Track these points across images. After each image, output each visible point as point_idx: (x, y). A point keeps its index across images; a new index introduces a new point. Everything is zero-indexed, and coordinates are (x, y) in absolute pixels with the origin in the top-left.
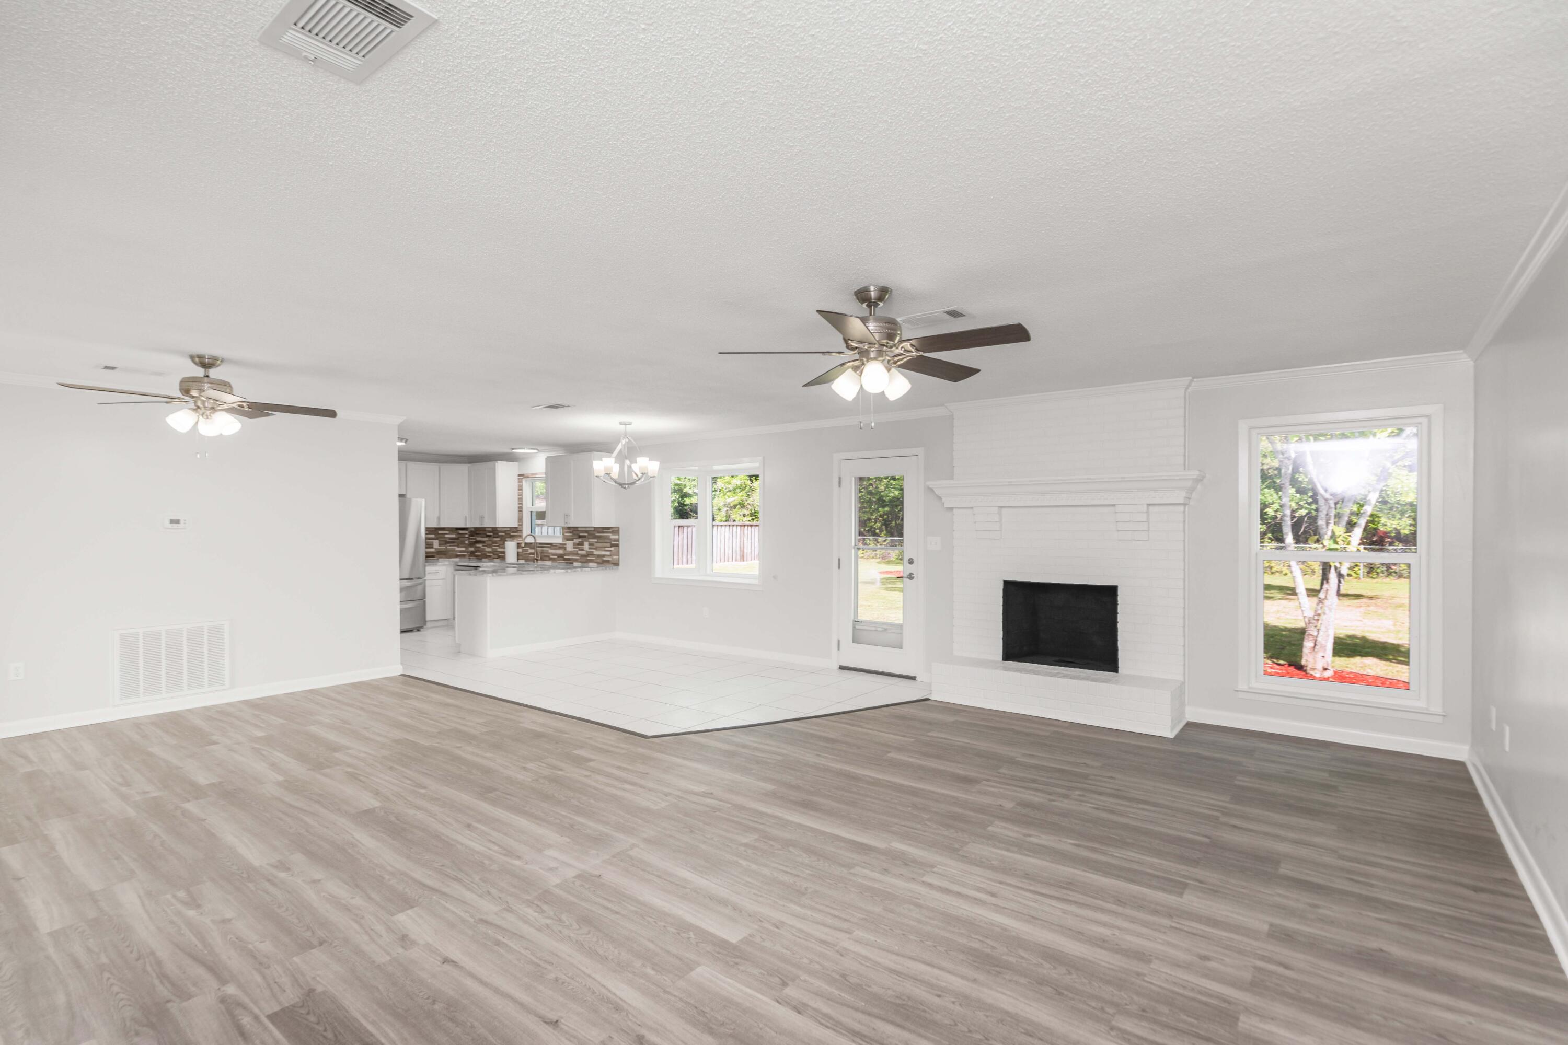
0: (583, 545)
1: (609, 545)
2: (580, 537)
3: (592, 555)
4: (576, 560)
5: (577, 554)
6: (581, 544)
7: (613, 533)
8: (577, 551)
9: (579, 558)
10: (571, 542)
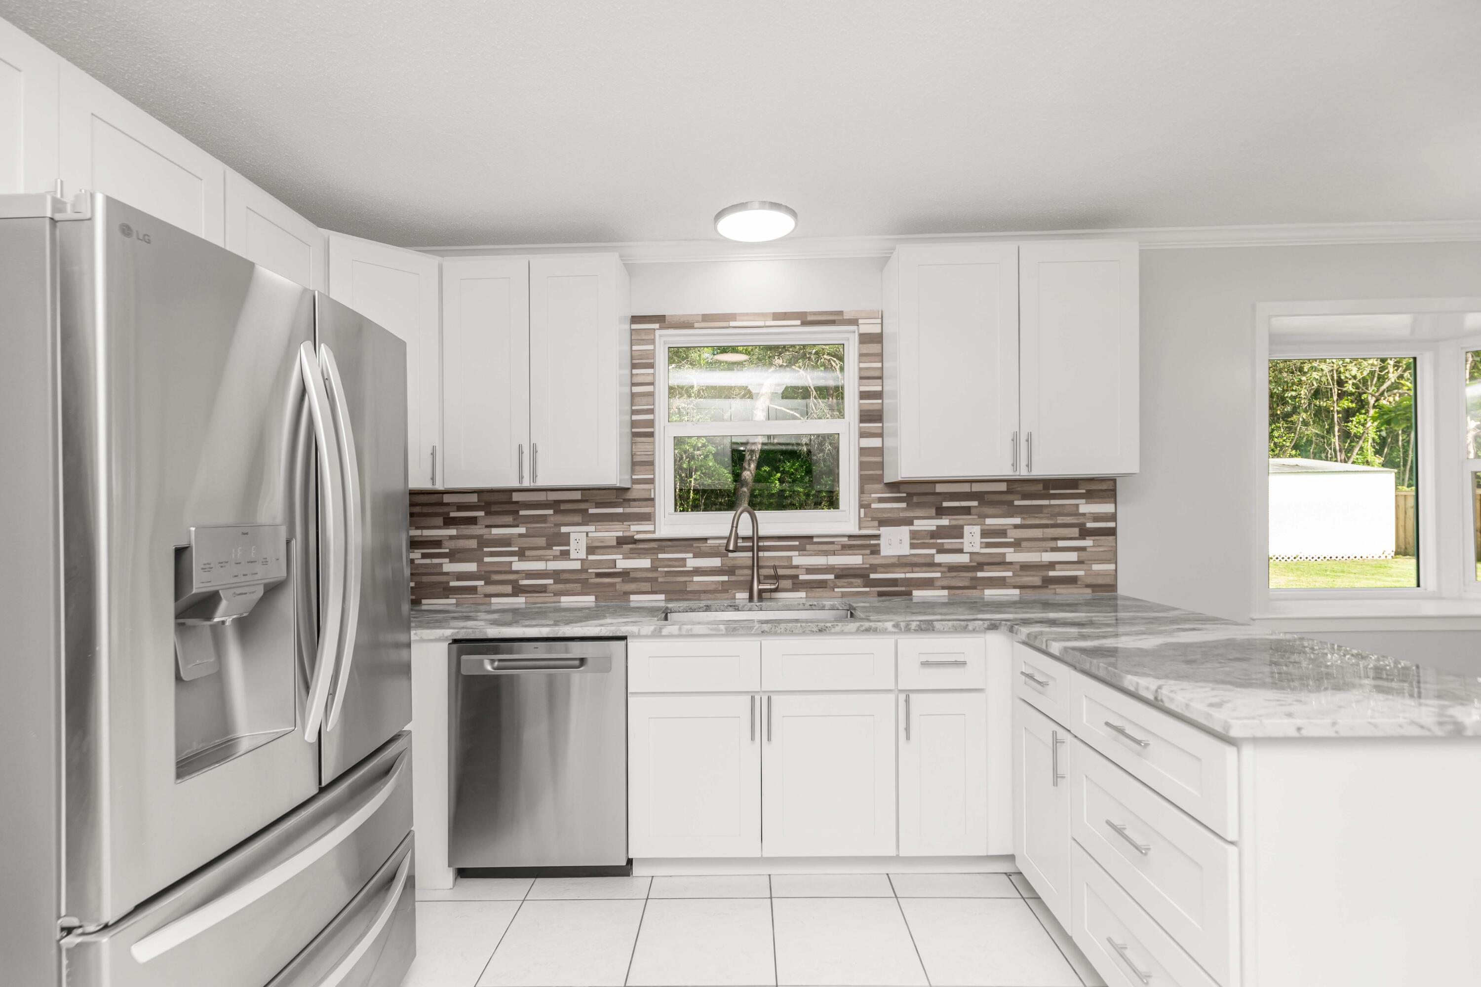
1: (1075, 531)
2: (941, 512)
3: (1002, 563)
4: (928, 584)
5: (931, 565)
6: (957, 532)
7: (1091, 496)
8: (933, 555)
9: (938, 575)
10: (904, 532)
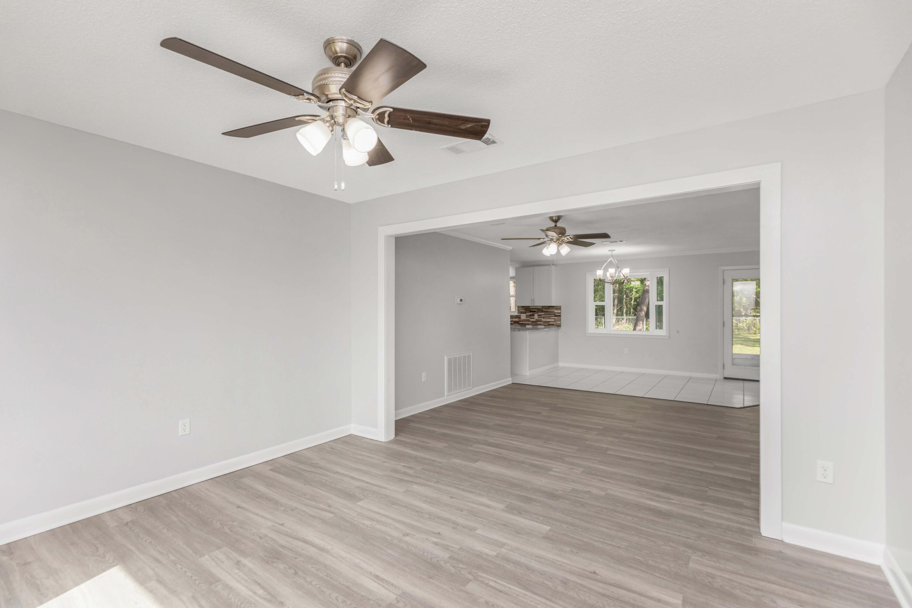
0: (534, 316)
1: (554, 316)
2: (531, 311)
3: (541, 321)
4: (528, 324)
5: (529, 321)
6: (533, 315)
7: (556, 309)
8: (529, 319)
9: (530, 323)
10: (525, 314)
